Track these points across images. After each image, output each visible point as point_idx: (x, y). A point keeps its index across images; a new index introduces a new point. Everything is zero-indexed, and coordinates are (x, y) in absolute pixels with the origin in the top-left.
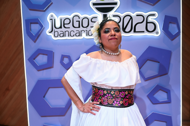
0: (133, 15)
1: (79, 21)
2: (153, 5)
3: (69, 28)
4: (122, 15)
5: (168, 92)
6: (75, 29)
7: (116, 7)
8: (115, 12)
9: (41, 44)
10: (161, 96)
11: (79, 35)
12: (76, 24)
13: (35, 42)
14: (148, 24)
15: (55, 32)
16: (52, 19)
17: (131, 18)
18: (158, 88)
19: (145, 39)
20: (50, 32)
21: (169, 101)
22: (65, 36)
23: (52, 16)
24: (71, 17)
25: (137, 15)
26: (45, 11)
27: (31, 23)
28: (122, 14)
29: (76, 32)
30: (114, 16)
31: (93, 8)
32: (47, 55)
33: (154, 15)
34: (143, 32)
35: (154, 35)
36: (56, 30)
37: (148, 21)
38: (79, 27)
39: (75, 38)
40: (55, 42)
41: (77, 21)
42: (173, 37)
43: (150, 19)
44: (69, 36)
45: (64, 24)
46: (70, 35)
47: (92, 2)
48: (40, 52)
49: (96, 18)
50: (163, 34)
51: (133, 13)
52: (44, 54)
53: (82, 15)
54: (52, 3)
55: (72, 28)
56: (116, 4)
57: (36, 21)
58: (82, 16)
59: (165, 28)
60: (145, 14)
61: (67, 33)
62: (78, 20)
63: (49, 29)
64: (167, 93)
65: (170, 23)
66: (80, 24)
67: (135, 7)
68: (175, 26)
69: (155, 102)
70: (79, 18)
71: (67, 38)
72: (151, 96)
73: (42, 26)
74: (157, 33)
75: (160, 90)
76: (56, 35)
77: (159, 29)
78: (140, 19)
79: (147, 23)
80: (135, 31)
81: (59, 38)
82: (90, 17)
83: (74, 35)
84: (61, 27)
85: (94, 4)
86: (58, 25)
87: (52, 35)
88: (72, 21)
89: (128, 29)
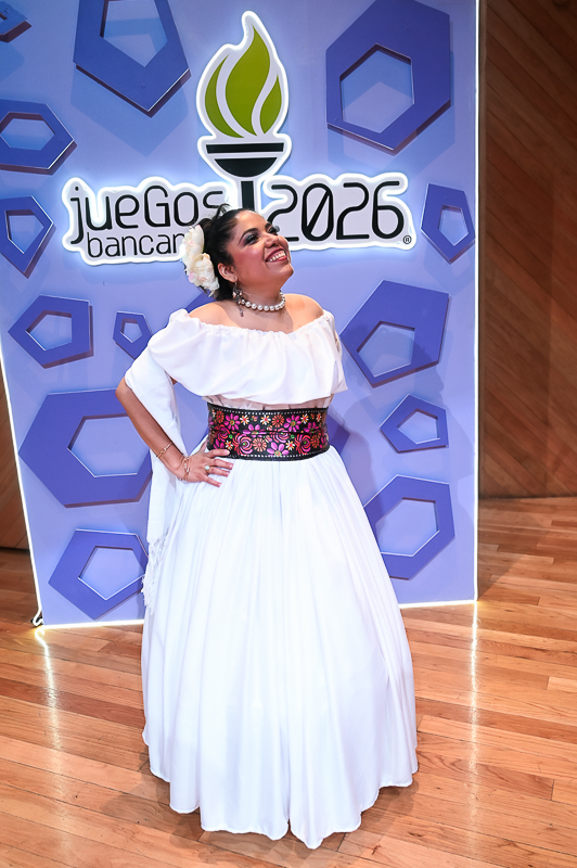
0: (335, 183)
1: (166, 205)
2: (395, 152)
3: (136, 227)
4: (300, 185)
5: (438, 415)
6: (153, 232)
7: (281, 157)
8: (277, 174)
9: (46, 281)
10: (420, 428)
11: (169, 251)
12: (158, 215)
13: (27, 275)
14: (379, 211)
15: (89, 242)
16: (77, 199)
17: (329, 193)
18: (412, 406)
19: (371, 258)
20: (72, 243)
21: (441, 443)
22: (124, 254)
23: (77, 189)
24: (138, 191)
25: (346, 185)
26: (51, 172)
27: (9, 213)
28: (300, 179)
29: (157, 240)
30: (274, 187)
31: (210, 160)
32: (69, 316)
33: (397, 183)
34: (367, 237)
35: (397, 244)
36: (93, 234)
37: (379, 204)
38: (167, 224)
39: (155, 257)
40: (91, 275)
41: (158, 205)
42: (451, 252)
43: (386, 197)
44: (136, 254)
45: (118, 215)
46: (138, 249)
47: (204, 141)
48: (45, 306)
49: (221, 193)
50: (425, 242)
51: (334, 178)
52: (58, 314)
53: (173, 184)
54: (74, 145)
55: (145, 228)
56: (279, 147)
57: (26, 206)
58: (174, 189)
59: (431, 226)
60: (371, 182)
61: (129, 244)
62: (164, 200)
63: (72, 231)
64: (436, 418)
65: (445, 208)
66: (171, 215)
67: (339, 160)
68: (459, 217)
69: (403, 446)
70: (166, 195)
71: (130, 258)
72: (391, 430)
73: (46, 222)
74: (407, 240)
75: (417, 410)
76: (96, 251)
77: (412, 227)
78: (356, 197)
79: (376, 208)
80: (340, 236)
81: (104, 260)
82: (200, 190)
83: (152, 249)
84: (108, 225)
85: (211, 149)
86: (99, 218)
87: (81, 249)
88: (142, 206)
89: (318, 230)
